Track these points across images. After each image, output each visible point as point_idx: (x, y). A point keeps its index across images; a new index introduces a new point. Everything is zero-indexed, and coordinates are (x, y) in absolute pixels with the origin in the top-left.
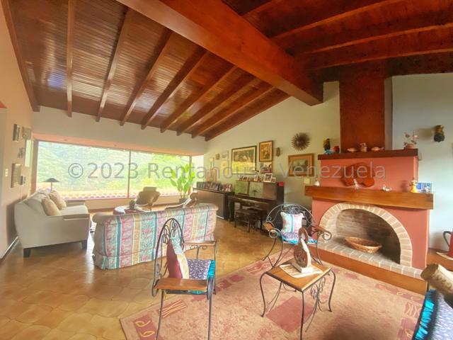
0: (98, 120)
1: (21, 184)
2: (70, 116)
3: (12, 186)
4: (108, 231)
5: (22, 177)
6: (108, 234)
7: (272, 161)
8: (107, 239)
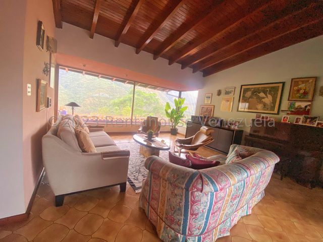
0: (116, 45)
1: (48, 107)
2: (92, 37)
3: (37, 110)
4: (194, 202)
5: (48, 98)
6: (195, 207)
7: (311, 101)
8: (192, 215)
